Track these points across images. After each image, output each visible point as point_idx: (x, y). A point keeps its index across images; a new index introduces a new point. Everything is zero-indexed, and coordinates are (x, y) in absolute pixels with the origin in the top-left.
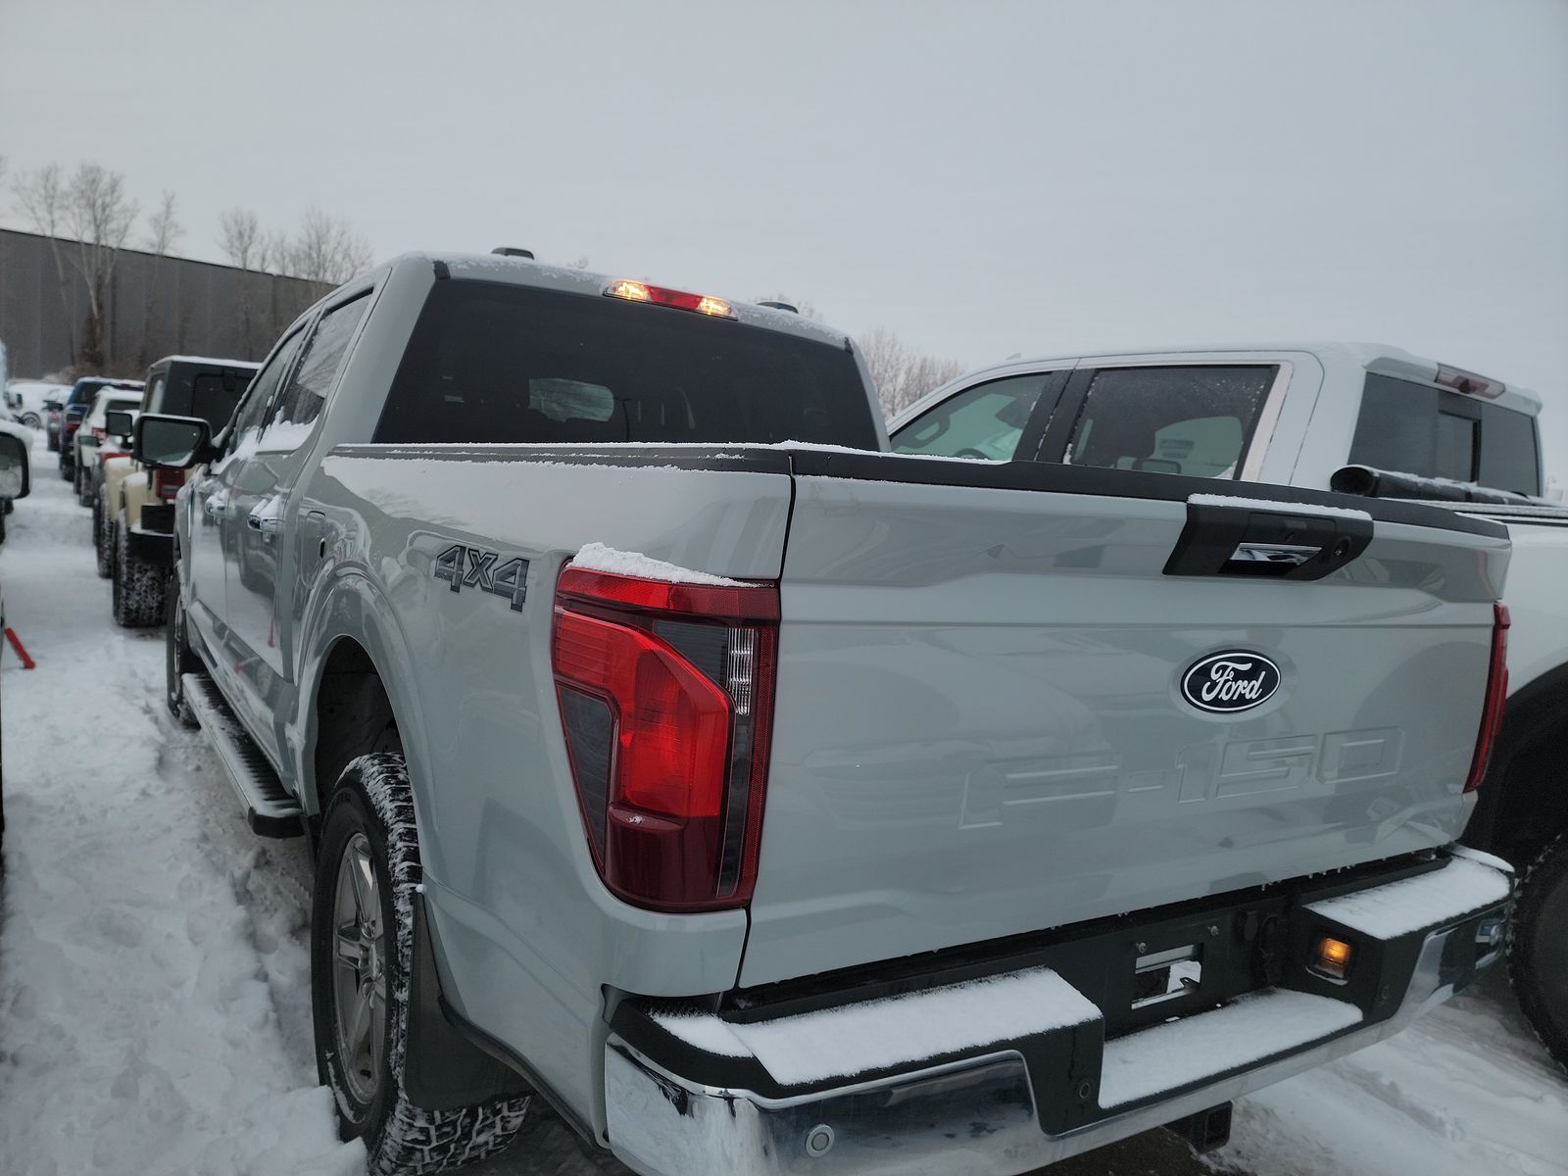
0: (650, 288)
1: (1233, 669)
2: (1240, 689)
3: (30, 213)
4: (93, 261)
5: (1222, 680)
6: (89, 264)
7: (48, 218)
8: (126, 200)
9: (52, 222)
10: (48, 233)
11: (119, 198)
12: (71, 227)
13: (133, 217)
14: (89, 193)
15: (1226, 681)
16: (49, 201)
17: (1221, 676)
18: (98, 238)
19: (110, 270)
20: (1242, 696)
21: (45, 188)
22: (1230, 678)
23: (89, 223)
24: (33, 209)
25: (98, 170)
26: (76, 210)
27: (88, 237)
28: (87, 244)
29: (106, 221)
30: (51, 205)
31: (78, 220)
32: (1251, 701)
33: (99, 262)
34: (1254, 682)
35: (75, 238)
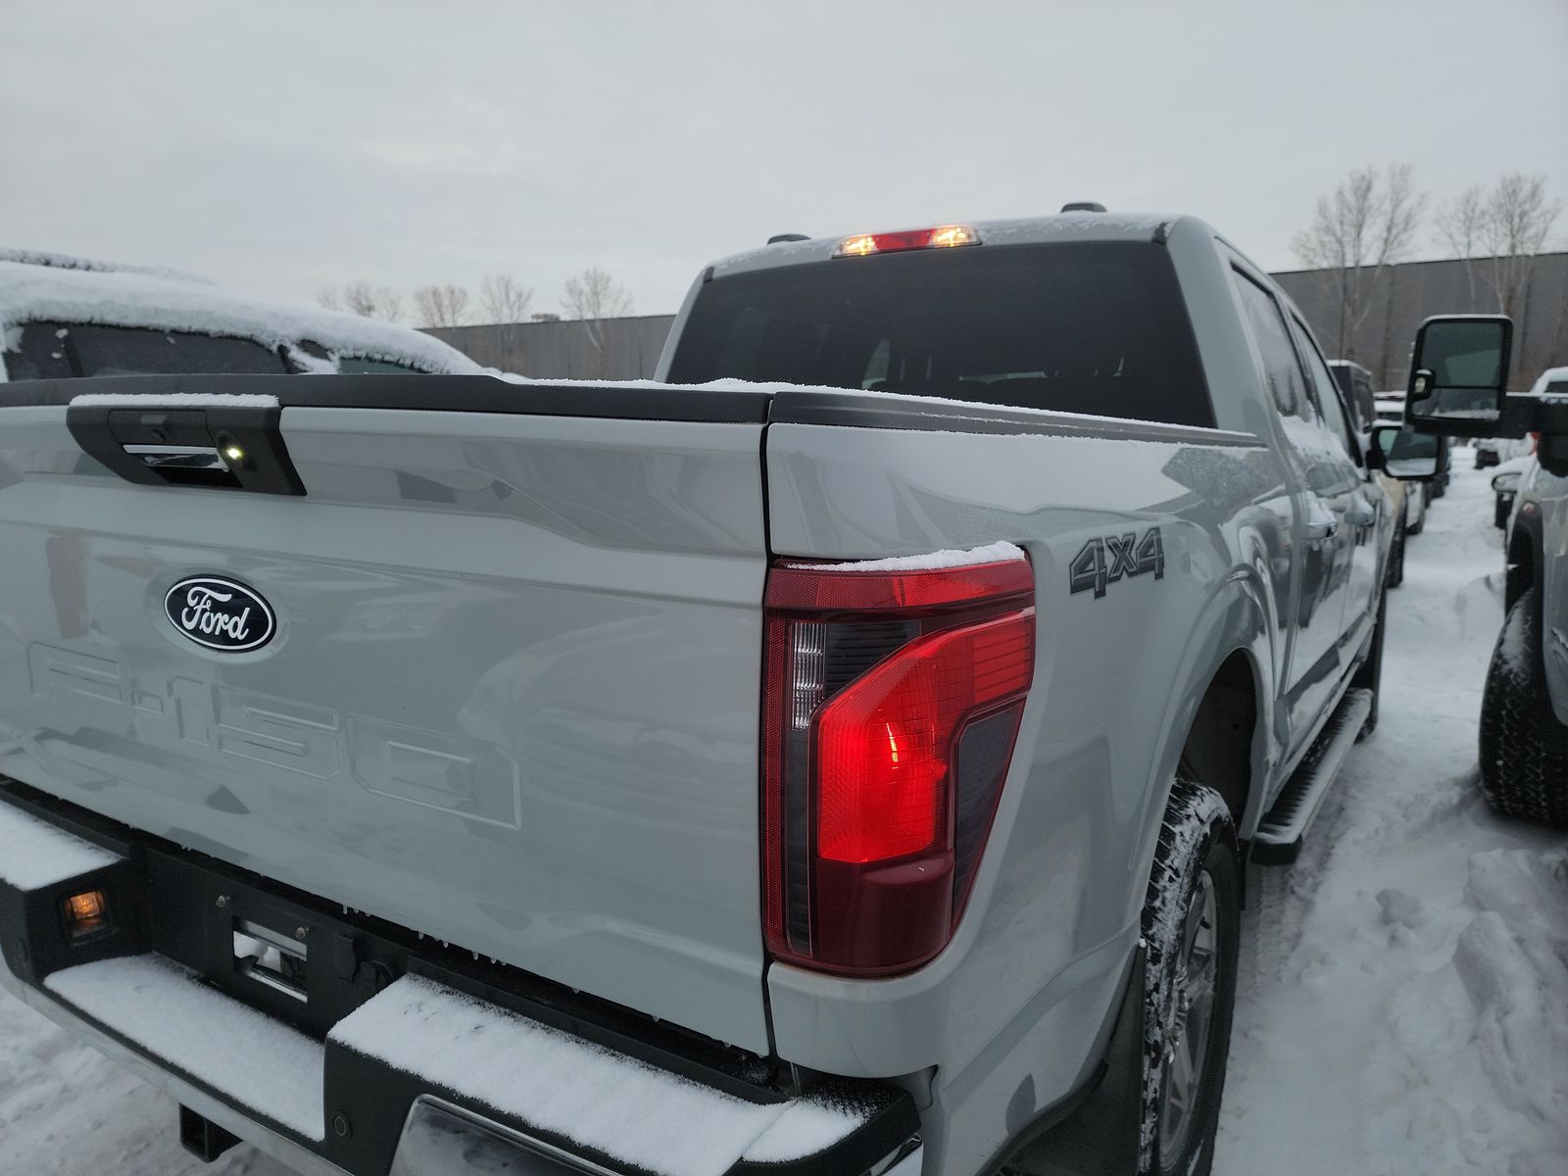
0: (875, 237)
1: (210, 598)
2: (221, 623)
3: (1447, 240)
4: (1506, 273)
5: (199, 608)
6: (1501, 275)
7: (1465, 240)
8: (1548, 200)
9: (1469, 244)
10: (1464, 256)
11: (1540, 201)
12: (1488, 244)
13: (1554, 217)
14: (1509, 206)
15: (204, 611)
16: (1468, 224)
17: (198, 604)
18: (1513, 247)
19: (1523, 279)
20: (224, 633)
21: (1465, 213)
22: (208, 607)
23: (1506, 235)
24: (1451, 236)
25: (1519, 179)
26: (1492, 226)
27: (1503, 251)
28: (1501, 258)
29: (1523, 228)
30: (1469, 228)
31: (1493, 235)
32: (236, 642)
33: (1513, 274)
34: (236, 618)
35: (1488, 254)
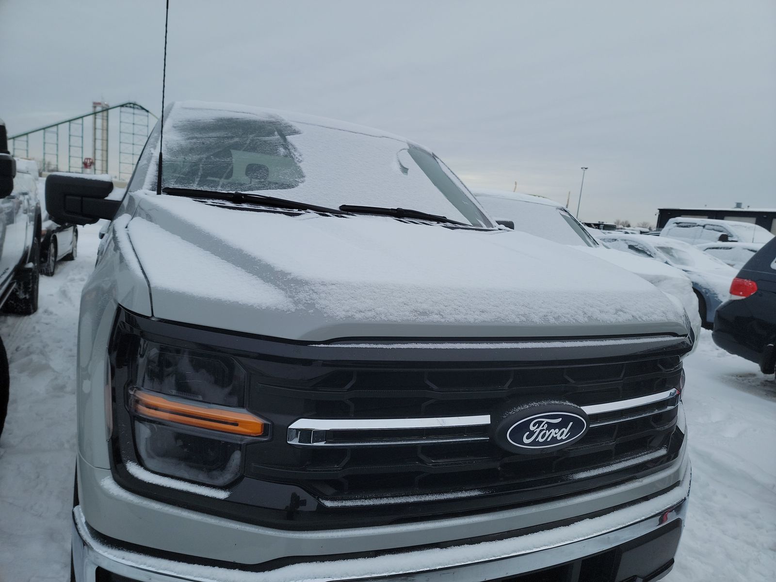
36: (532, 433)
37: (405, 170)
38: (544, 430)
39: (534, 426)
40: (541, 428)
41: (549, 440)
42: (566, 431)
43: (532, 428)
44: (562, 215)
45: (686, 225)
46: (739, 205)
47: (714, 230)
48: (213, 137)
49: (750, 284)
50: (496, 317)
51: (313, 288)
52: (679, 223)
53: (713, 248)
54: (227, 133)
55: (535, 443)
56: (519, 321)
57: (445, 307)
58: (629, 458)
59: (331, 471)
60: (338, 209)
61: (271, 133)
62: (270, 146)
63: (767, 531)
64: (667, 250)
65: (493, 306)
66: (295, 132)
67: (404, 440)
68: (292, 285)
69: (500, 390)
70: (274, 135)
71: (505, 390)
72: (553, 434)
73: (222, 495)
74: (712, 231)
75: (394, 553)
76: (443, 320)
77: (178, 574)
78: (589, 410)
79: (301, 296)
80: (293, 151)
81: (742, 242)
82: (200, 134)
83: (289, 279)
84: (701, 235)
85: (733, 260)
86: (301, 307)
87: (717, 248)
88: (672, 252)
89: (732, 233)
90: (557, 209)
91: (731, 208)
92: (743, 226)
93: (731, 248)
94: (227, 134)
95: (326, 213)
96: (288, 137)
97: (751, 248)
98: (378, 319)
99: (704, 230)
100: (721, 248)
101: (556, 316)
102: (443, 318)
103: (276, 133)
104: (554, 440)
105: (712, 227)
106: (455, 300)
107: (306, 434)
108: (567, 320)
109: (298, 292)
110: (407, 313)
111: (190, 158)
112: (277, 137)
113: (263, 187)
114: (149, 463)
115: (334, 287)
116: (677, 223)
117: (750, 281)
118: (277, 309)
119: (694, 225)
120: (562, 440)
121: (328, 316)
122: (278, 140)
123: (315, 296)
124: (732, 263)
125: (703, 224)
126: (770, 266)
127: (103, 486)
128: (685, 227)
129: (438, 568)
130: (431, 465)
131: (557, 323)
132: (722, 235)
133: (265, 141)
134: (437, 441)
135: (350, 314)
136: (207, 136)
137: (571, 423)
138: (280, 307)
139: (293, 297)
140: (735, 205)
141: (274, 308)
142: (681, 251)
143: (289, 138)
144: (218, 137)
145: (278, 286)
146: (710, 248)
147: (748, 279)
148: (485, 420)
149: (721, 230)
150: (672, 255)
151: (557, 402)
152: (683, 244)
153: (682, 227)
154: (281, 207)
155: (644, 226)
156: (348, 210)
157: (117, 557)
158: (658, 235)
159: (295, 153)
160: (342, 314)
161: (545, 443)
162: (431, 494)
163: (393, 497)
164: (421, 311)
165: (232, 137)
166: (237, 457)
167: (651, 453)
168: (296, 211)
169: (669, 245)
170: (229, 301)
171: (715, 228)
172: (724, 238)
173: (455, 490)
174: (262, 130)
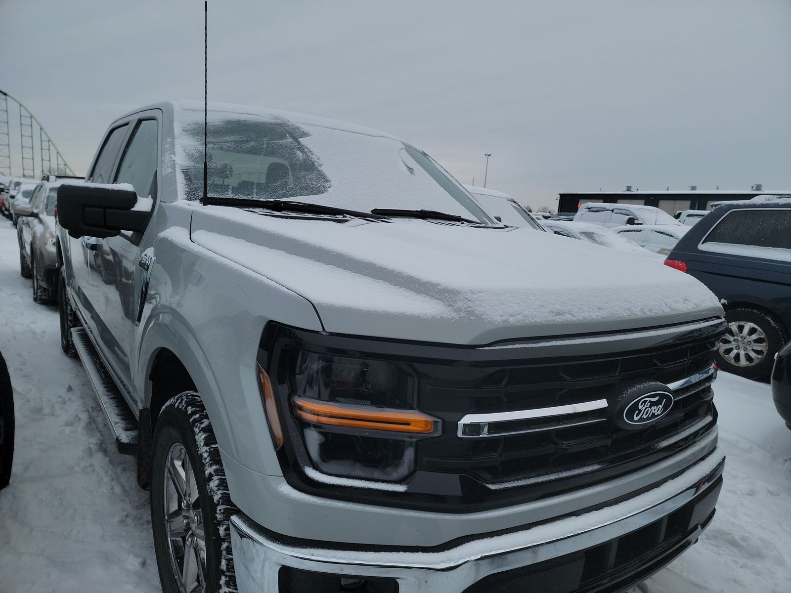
36: (640, 411)
37: (411, 170)
38: (647, 407)
39: (641, 405)
40: (645, 406)
41: (650, 416)
42: (661, 406)
43: (640, 407)
44: (513, 206)
45: (595, 209)
46: (629, 188)
47: (621, 213)
48: (228, 142)
49: (680, 264)
50: (611, 313)
51: (466, 297)
52: (591, 208)
53: (625, 231)
54: (240, 136)
55: (641, 419)
56: (626, 315)
57: (571, 307)
58: (689, 426)
59: (491, 458)
60: (370, 213)
61: (282, 137)
62: (288, 150)
63: (742, 480)
64: (589, 235)
65: (604, 303)
66: (305, 135)
67: (547, 427)
68: (446, 295)
69: (614, 376)
70: (287, 138)
71: (617, 376)
72: (653, 411)
73: (401, 488)
74: (620, 215)
75: (542, 525)
76: (574, 319)
77: (369, 562)
78: (673, 386)
79: (459, 304)
80: (310, 154)
81: (646, 224)
82: (215, 138)
83: (440, 289)
84: (610, 219)
85: (643, 242)
86: (462, 314)
87: (628, 231)
88: (594, 237)
89: (638, 217)
90: (508, 200)
91: (622, 191)
92: (646, 209)
93: (640, 231)
94: (241, 138)
95: (367, 218)
96: (300, 139)
97: (658, 231)
98: (527, 321)
99: (613, 214)
100: (632, 231)
101: (649, 308)
102: (574, 317)
103: (288, 135)
104: (654, 416)
105: (619, 211)
106: (576, 299)
107: (475, 428)
108: (657, 312)
109: (454, 301)
110: (547, 314)
111: (215, 165)
112: (289, 140)
113: (296, 193)
114: (324, 467)
115: (482, 294)
116: (588, 208)
117: (680, 262)
118: (442, 318)
119: (604, 210)
120: (658, 415)
121: (488, 321)
122: (292, 143)
123: (470, 304)
124: (642, 244)
125: (611, 209)
126: (697, 247)
127: (282, 491)
128: (595, 212)
129: (579, 532)
130: (564, 446)
131: (652, 315)
132: (630, 218)
133: (280, 145)
134: (571, 425)
135: (505, 318)
136: (223, 140)
137: (665, 400)
138: (444, 315)
139: (452, 306)
140: (626, 188)
141: (439, 317)
142: (601, 235)
143: (302, 140)
144: (233, 141)
145: (432, 296)
146: (622, 231)
147: (678, 260)
148: (602, 403)
149: (628, 214)
150: (594, 240)
151: (654, 383)
152: (602, 228)
153: (593, 211)
154: (325, 214)
155: (544, 210)
156: (381, 215)
157: (306, 555)
158: (572, 220)
159: (313, 157)
160: (499, 319)
161: (648, 419)
162: (564, 471)
163: (538, 476)
164: (556, 311)
165: (248, 141)
166: (409, 454)
167: (701, 420)
168: (340, 217)
169: (591, 230)
170: (396, 313)
171: (623, 212)
172: (631, 221)
173: (581, 466)
174: (273, 133)
